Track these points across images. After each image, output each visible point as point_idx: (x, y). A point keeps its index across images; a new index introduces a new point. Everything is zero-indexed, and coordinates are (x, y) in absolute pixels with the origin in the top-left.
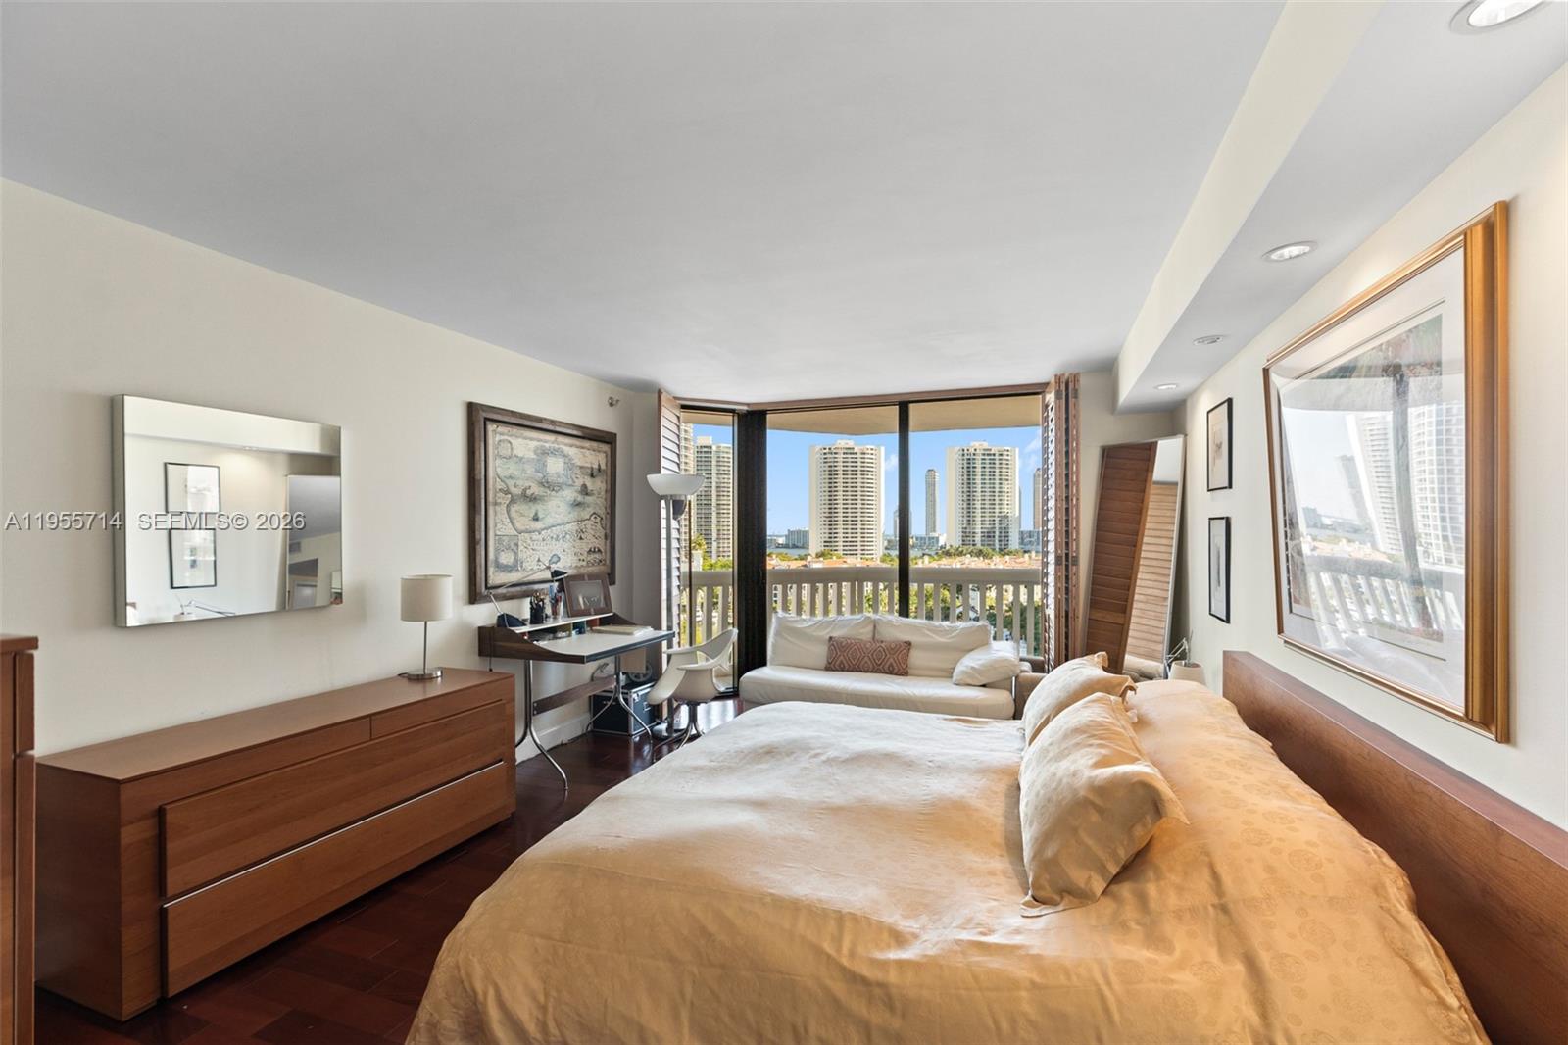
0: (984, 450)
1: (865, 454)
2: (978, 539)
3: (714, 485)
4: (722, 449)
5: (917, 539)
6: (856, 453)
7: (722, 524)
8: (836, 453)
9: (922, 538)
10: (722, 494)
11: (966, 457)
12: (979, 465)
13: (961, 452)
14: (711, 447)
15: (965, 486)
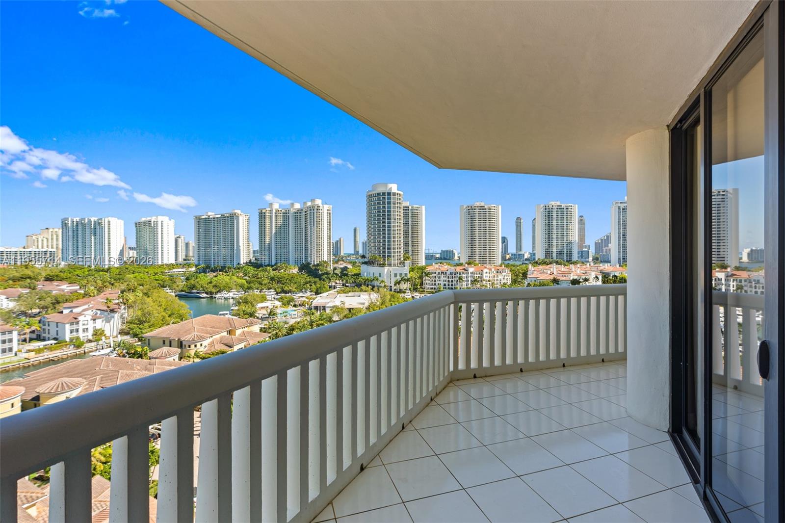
0: (558, 206)
1: (490, 209)
2: (554, 255)
3: (410, 227)
4: (414, 208)
5: (512, 255)
6: (486, 209)
7: (414, 247)
8: (475, 209)
9: (515, 255)
10: (414, 231)
11: (547, 210)
12: (554, 214)
13: (545, 208)
14: (408, 207)
15: (547, 226)
